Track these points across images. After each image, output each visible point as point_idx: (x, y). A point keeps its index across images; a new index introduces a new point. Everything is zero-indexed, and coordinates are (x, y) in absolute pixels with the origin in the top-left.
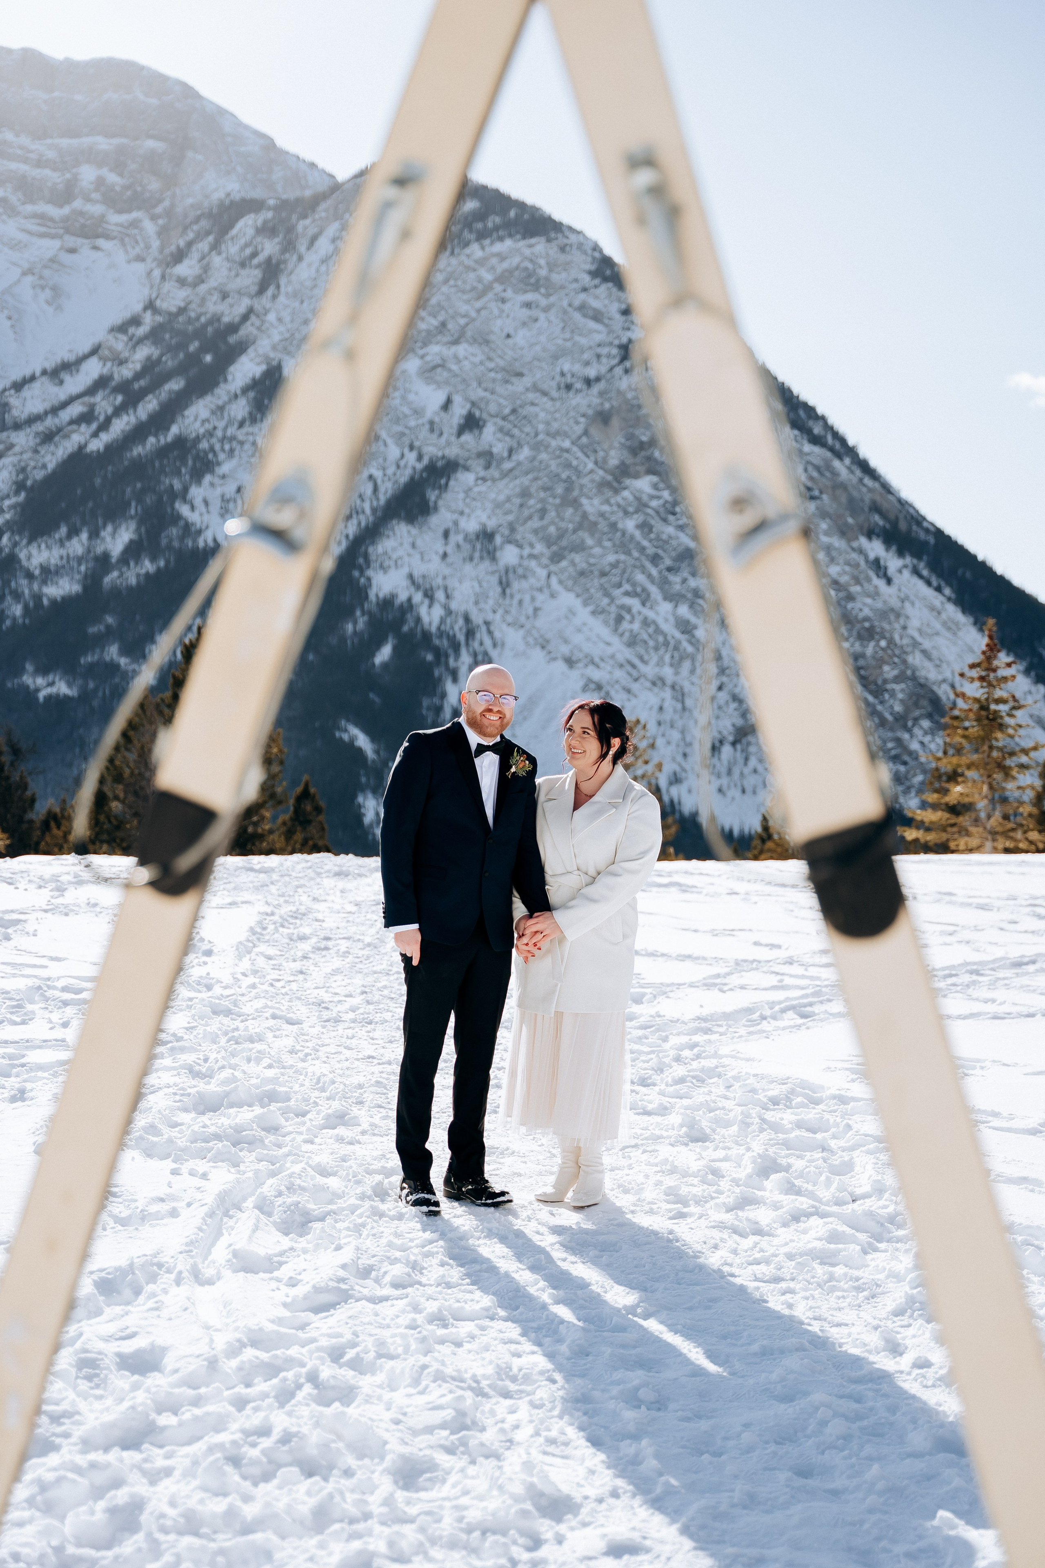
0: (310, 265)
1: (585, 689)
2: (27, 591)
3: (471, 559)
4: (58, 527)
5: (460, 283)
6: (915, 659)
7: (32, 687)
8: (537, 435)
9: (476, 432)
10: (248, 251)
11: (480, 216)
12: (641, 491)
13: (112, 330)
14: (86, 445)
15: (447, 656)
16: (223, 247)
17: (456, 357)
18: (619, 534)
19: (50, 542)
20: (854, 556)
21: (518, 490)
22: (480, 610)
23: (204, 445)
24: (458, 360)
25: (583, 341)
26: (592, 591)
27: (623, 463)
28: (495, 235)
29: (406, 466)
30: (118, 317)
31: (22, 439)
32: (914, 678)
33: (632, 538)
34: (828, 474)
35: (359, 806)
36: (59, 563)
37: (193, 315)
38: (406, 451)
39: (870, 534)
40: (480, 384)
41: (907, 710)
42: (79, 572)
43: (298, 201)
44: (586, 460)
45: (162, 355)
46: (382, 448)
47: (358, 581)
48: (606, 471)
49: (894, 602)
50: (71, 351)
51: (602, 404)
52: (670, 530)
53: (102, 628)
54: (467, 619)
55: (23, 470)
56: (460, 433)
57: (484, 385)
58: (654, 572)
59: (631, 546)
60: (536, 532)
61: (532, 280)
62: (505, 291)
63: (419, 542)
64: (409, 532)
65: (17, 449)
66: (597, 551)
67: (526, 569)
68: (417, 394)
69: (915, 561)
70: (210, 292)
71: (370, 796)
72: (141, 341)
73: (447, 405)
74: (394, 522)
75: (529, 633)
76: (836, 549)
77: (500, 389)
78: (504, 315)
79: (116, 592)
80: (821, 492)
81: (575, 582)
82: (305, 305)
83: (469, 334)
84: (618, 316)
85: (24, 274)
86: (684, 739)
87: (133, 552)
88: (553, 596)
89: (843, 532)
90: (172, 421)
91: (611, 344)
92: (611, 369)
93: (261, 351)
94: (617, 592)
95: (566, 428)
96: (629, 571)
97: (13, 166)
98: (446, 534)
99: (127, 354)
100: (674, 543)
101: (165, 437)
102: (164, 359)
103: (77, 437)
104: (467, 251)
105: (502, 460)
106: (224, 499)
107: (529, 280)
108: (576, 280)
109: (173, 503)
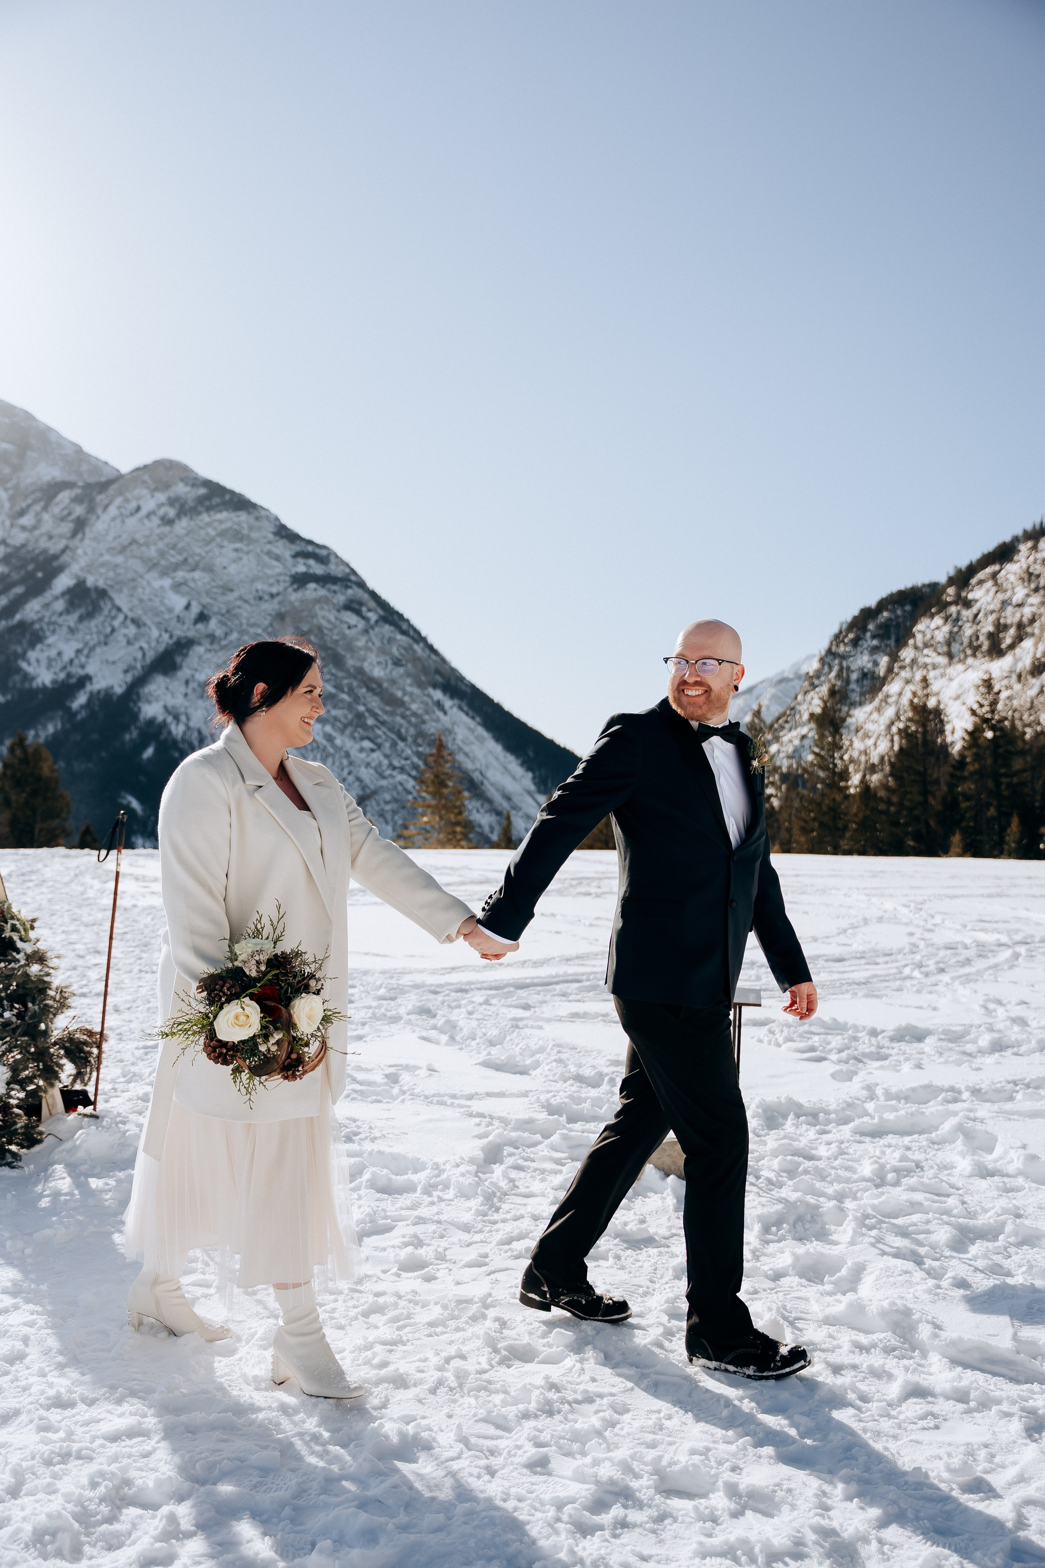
0: (104, 522)
5: (195, 536)
6: (460, 757)
9: (205, 623)
10: (65, 512)
11: (207, 497)
16: (50, 509)
20: (426, 699)
23: (37, 626)
24: (194, 580)
25: (269, 572)
28: (217, 509)
29: (162, 642)
32: (460, 768)
34: (411, 652)
37: (30, 548)
38: (163, 633)
39: (435, 686)
40: (208, 593)
43: (97, 484)
45: (11, 571)
47: (133, 710)
49: (449, 725)
51: (280, 609)
54: (199, 732)
56: (195, 623)
57: (210, 596)
62: (223, 541)
63: (170, 687)
64: (164, 681)
68: (169, 599)
69: (460, 702)
70: (41, 535)
73: (188, 607)
74: (155, 674)
77: (220, 598)
78: (223, 555)
80: (408, 661)
82: (101, 545)
83: (201, 565)
84: (289, 559)
89: (420, 685)
90: (17, 611)
91: (285, 574)
92: (286, 589)
93: (73, 572)
95: (259, 622)
98: (187, 682)
101: (12, 621)
102: (13, 573)
104: (201, 517)
105: (220, 639)
106: (50, 660)
107: (237, 536)
108: (265, 537)
109: (16, 661)
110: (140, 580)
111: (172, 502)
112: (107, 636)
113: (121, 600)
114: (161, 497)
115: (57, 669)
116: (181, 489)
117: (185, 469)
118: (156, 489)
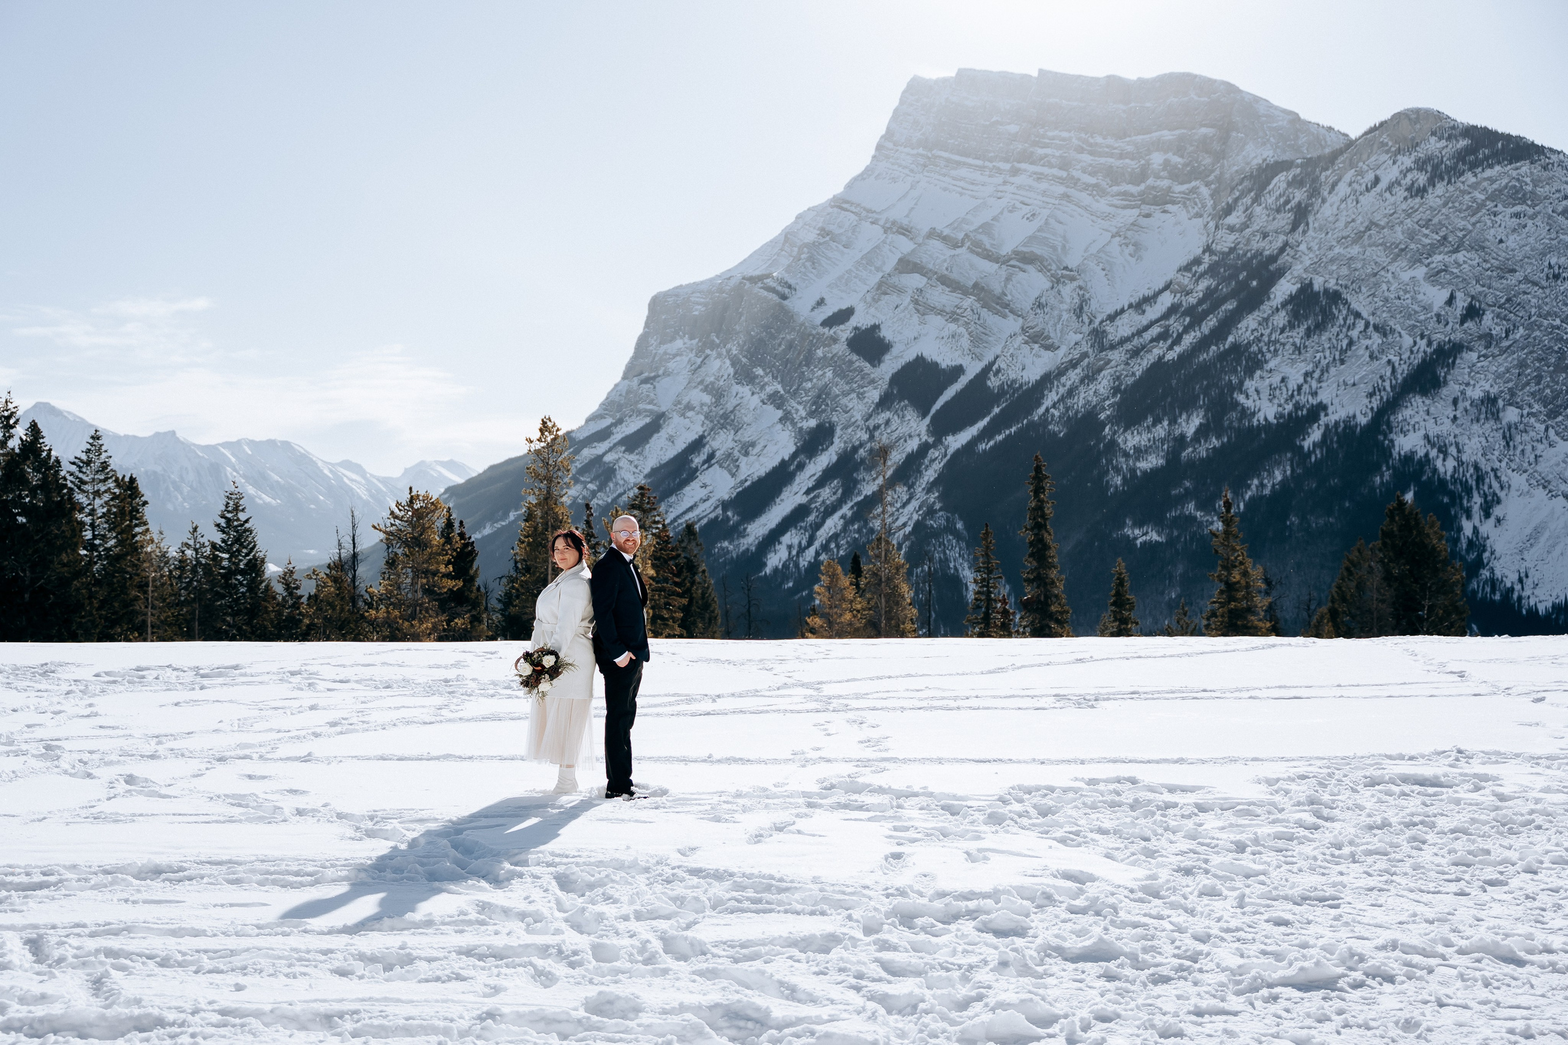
0: (1332, 205)
2: (1125, 466)
3: (1478, 421)
4: (1146, 418)
5: (1457, 204)
7: (1131, 536)
8: (1530, 317)
9: (1477, 319)
10: (1282, 200)
11: (1471, 150)
13: (1180, 270)
14: (1164, 356)
15: (1461, 498)
16: (1262, 199)
17: (1456, 262)
19: (1141, 428)
21: (1515, 362)
22: (1488, 460)
23: (1254, 348)
24: (1459, 265)
28: (1485, 164)
29: (1418, 351)
30: (1183, 261)
31: (1117, 356)
36: (1148, 444)
37: (1241, 252)
38: (1418, 339)
40: (1478, 281)
42: (1163, 450)
43: (1319, 157)
45: (1218, 284)
47: (1383, 444)
50: (1150, 288)
53: (1182, 490)
54: (1477, 467)
55: (1118, 378)
56: (1463, 322)
57: (1482, 282)
60: (1533, 394)
61: (1520, 195)
62: (1496, 206)
63: (1432, 410)
64: (1424, 402)
65: (1113, 363)
67: (1527, 424)
68: (1425, 294)
70: (1253, 234)
72: (1202, 276)
73: (1451, 301)
74: (1411, 395)
75: (1531, 476)
77: (1496, 284)
78: (1496, 225)
79: (1191, 463)
82: (1329, 235)
83: (1467, 243)
85: (1113, 236)
87: (1202, 432)
88: (1551, 445)
90: (1229, 332)
93: (1296, 274)
97: (1103, 160)
98: (1455, 402)
99: (1191, 286)
101: (1224, 345)
102: (1220, 287)
103: (1157, 352)
104: (1462, 179)
105: (1501, 339)
106: (1273, 389)
107: (1517, 195)
108: (1558, 191)
109: (1233, 393)
110: (1382, 273)
111: (1420, 165)
112: (1343, 352)
113: (1359, 303)
114: (1407, 161)
115: (1282, 401)
116: (1434, 146)
117: (1438, 116)
118: (1398, 151)
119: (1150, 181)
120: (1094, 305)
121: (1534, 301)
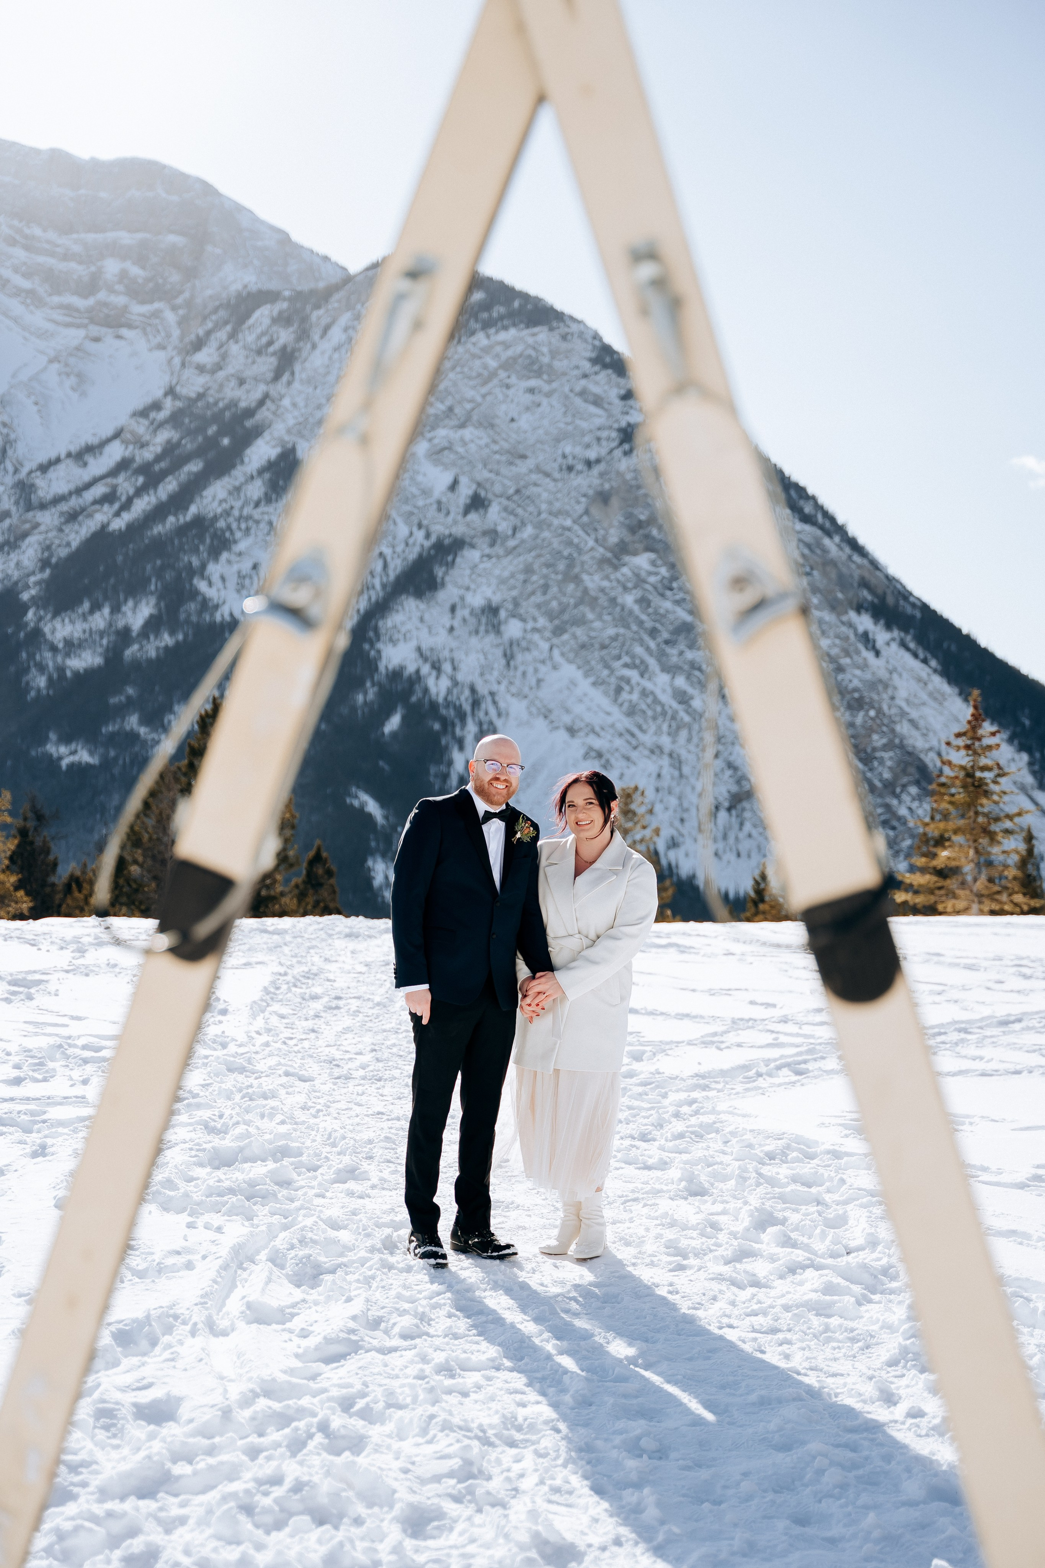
0: (323, 353)
1: (586, 756)
2: (51, 664)
3: (477, 632)
4: (81, 603)
5: (466, 370)
6: (903, 728)
7: (55, 755)
8: (539, 514)
9: (482, 511)
10: (264, 340)
11: (486, 306)
12: (639, 568)
13: (134, 415)
14: (108, 524)
15: (453, 725)
16: (240, 336)
17: (462, 440)
18: (618, 609)
19: (73, 616)
20: (844, 629)
21: (521, 566)
22: (486, 681)
23: (221, 524)
24: (464, 443)
25: (584, 425)
26: (593, 663)
27: (622, 541)
28: (499, 324)
29: (414, 544)
30: (139, 403)
31: (48, 519)
32: (902, 746)
33: (631, 612)
34: (818, 552)
35: (369, 870)
36: (82, 637)
37: (211, 400)
38: (415, 529)
39: (859, 608)
40: (485, 466)
41: (896, 777)
42: (101, 646)
43: (312, 292)
44: (586, 537)
45: (182, 438)
46: (392, 527)
47: (368, 653)
48: (606, 548)
49: (883, 674)
50: (94, 435)
51: (602, 485)
52: (668, 605)
53: (123, 698)
54: (473, 690)
55: (48, 548)
56: (466, 512)
57: (489, 467)
58: (652, 645)
59: (630, 620)
60: (539, 606)
61: (535, 367)
62: (509, 377)
63: (427, 617)
64: (417, 607)
65: (42, 528)
66: (597, 624)
67: (530, 642)
68: (425, 475)
69: (902, 634)
70: (227, 379)
71: (379, 860)
72: (161, 425)
73: (454, 486)
74: (403, 597)
75: (532, 703)
76: (826, 623)
77: (504, 470)
78: (509, 400)
79: (136, 665)
80: (812, 568)
81: (576, 655)
82: (318, 391)
83: (475, 418)
84: (617, 401)
85: (51, 361)
86: (681, 805)
87: (153, 626)
88: (555, 668)
89: (834, 606)
90: (191, 501)
91: (610, 427)
92: (611, 451)
93: (276, 434)
94: (617, 664)
95: (567, 507)
96: (628, 643)
97: (41, 259)
98: (453, 609)
99: (147, 437)
100: (671, 617)
101: (185, 516)
102: (183, 442)
103: (101, 517)
104: (473, 339)
105: (507, 537)
106: (241, 576)
107: (532, 366)
108: (577, 367)
109: (191, 579)
119: (102, 295)
120: (20, 450)
121: (545, 495)
